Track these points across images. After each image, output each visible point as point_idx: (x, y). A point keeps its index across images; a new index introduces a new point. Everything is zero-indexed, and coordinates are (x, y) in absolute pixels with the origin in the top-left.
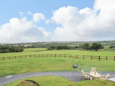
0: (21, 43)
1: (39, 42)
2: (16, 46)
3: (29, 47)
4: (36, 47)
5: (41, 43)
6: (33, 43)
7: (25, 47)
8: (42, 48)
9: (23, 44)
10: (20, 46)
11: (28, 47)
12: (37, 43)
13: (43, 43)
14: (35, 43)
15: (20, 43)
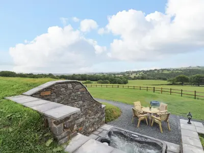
0: (127, 72)
1: (156, 70)
2: (119, 76)
3: (138, 78)
4: (148, 79)
5: (158, 71)
6: (144, 71)
7: (131, 78)
8: (160, 81)
9: (129, 73)
10: (124, 75)
11: (135, 78)
12: (151, 71)
13: (163, 70)
14: (148, 71)
15: (125, 71)
